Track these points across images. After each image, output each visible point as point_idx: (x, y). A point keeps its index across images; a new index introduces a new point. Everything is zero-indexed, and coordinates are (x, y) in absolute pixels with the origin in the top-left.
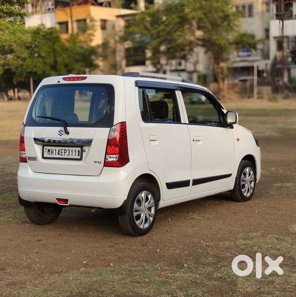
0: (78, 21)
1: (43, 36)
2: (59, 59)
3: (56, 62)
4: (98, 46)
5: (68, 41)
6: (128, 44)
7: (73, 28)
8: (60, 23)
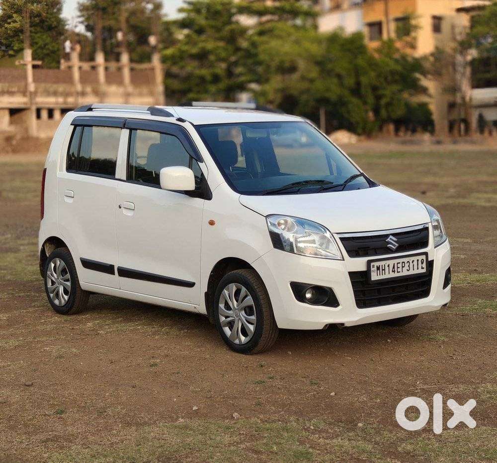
0: (397, 20)
1: (343, 45)
2: (364, 80)
3: (358, 84)
4: (425, 58)
5: (379, 51)
6: (473, 53)
7: (390, 31)
8: (371, 25)
